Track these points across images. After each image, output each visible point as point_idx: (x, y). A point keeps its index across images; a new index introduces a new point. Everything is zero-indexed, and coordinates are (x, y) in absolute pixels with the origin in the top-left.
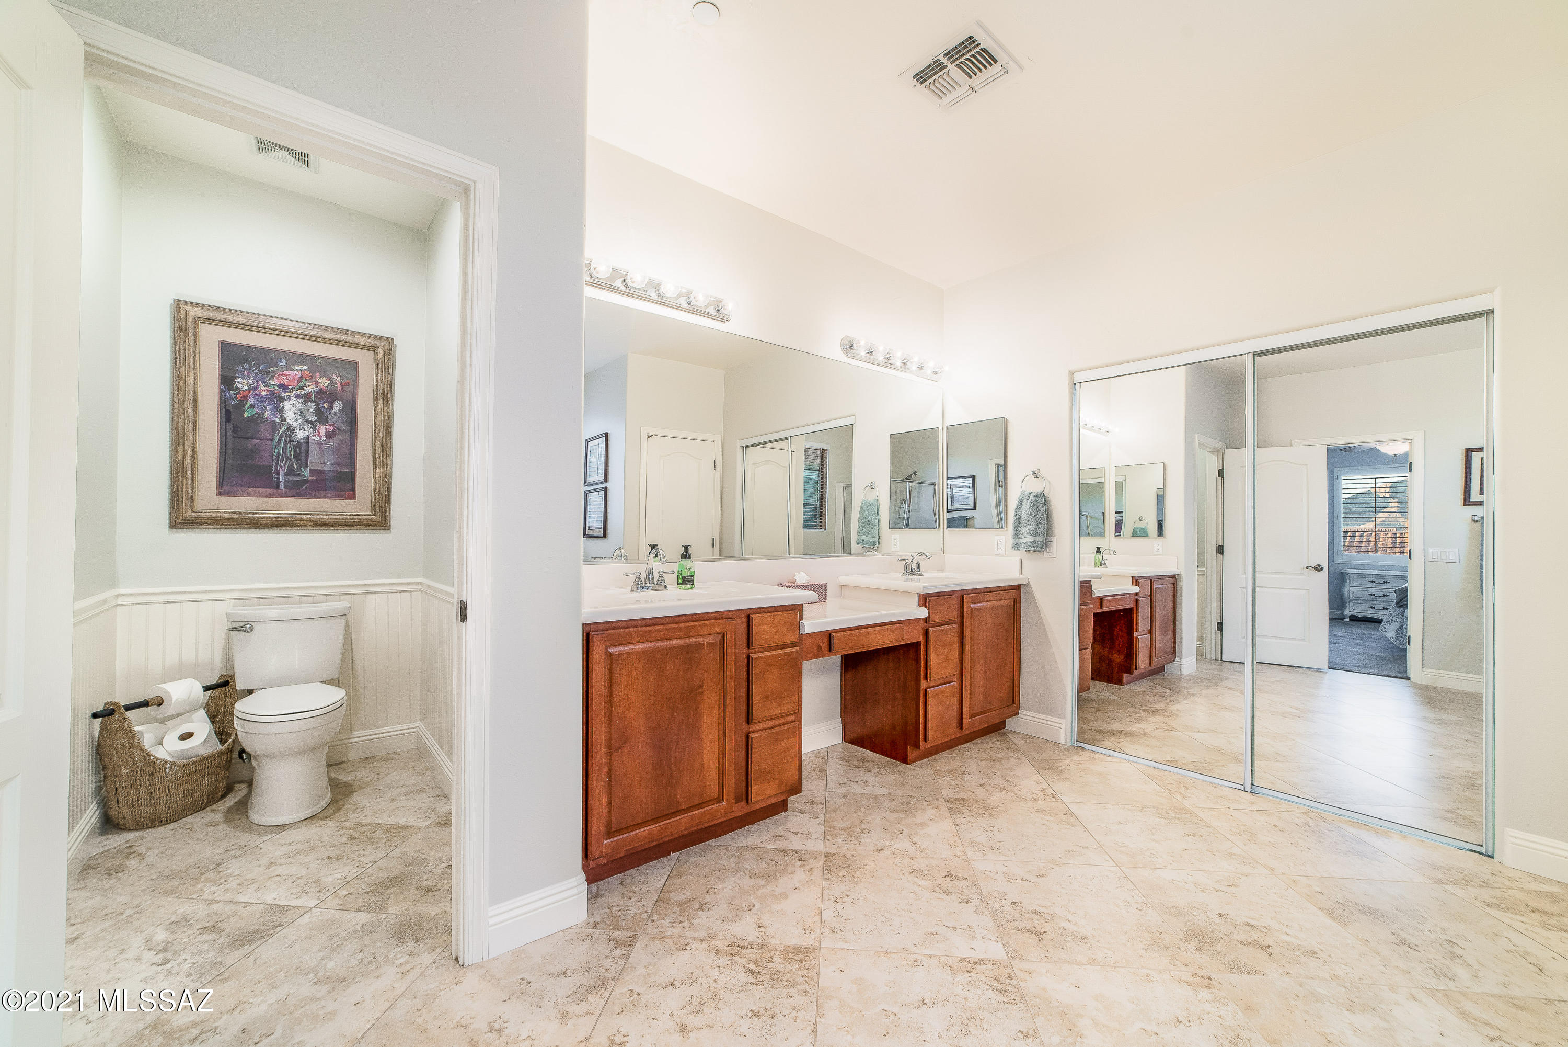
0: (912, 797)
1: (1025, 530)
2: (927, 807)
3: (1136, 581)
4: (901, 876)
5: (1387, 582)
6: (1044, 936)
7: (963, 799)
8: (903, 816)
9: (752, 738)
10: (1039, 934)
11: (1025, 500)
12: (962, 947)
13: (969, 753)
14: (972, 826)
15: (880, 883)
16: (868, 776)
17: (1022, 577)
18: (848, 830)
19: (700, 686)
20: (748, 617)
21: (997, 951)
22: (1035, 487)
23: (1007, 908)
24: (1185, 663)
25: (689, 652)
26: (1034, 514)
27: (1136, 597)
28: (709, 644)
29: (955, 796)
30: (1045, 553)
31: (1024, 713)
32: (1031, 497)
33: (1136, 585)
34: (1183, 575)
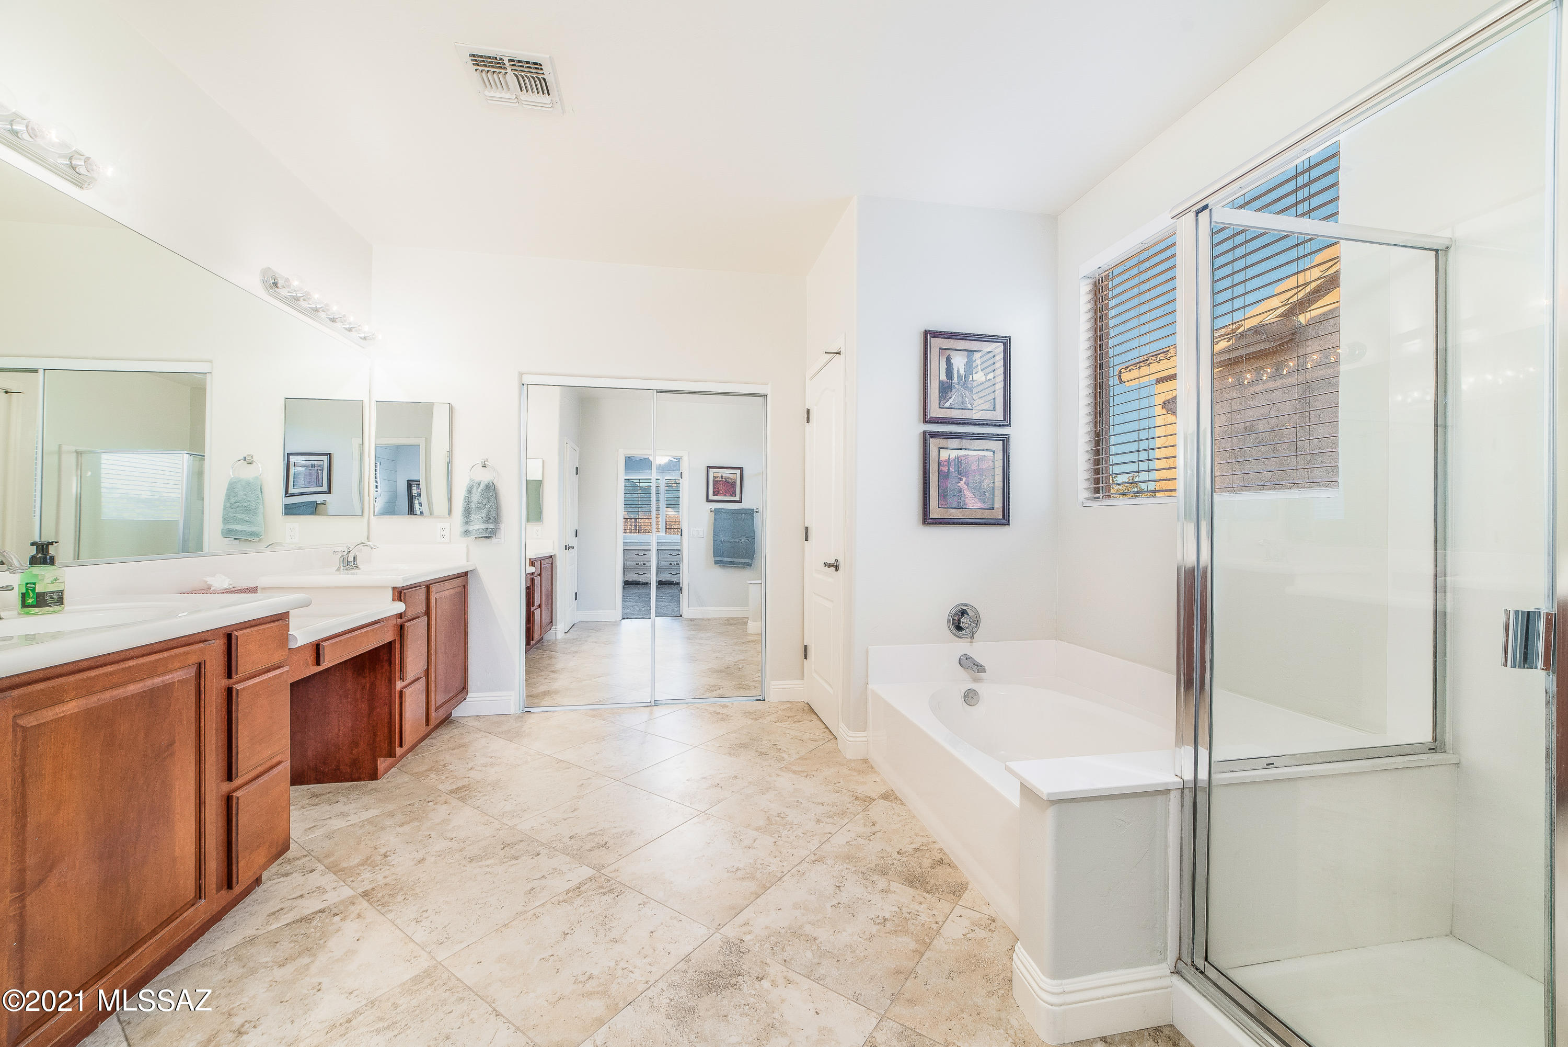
0: (412, 804)
1: (475, 517)
2: (435, 806)
3: (532, 564)
4: (465, 868)
5: (645, 554)
6: (608, 845)
7: (464, 786)
8: (416, 824)
9: (238, 798)
10: (605, 845)
11: (475, 488)
12: (559, 885)
13: (434, 747)
14: (492, 802)
15: (449, 884)
16: (339, 807)
17: (468, 563)
18: (367, 862)
19: (171, 744)
20: (229, 637)
21: (586, 872)
22: (485, 477)
23: (570, 843)
24: (559, 629)
25: (152, 699)
26: (485, 501)
27: (532, 576)
28: (182, 682)
29: (454, 787)
30: (494, 539)
31: (472, 696)
32: (482, 486)
33: (532, 566)
34: (558, 556)
